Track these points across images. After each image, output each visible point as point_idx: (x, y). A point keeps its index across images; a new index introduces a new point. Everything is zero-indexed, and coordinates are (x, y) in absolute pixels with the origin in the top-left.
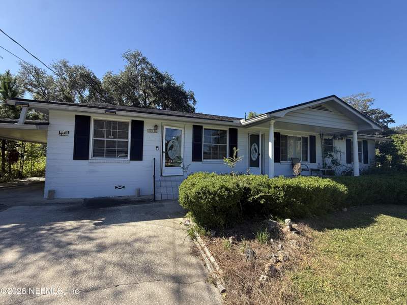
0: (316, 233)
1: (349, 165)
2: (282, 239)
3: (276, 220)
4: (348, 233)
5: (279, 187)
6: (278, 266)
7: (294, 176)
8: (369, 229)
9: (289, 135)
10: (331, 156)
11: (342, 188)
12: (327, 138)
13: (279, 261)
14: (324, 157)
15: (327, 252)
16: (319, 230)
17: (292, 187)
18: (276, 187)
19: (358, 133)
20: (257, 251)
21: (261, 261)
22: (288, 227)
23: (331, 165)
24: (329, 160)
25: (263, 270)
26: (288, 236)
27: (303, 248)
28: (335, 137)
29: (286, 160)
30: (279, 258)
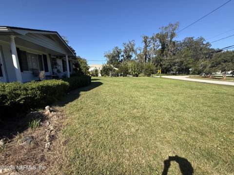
0: (62, 108)
1: (65, 73)
2: (48, 119)
3: (36, 110)
4: (74, 103)
5: (35, 89)
6: (53, 133)
7: (40, 80)
8: (80, 98)
9: (27, 51)
10: (56, 68)
11: (67, 83)
12: (53, 57)
13: (52, 130)
14: (52, 69)
15: (71, 113)
16: (63, 106)
17: (44, 87)
18: (33, 89)
19: (68, 57)
20: (34, 135)
21: (41, 138)
22: (49, 111)
23: (57, 73)
24: (55, 70)
25: (45, 141)
26: (51, 115)
27: (61, 117)
28: (57, 57)
29: (28, 70)
30: (51, 129)
